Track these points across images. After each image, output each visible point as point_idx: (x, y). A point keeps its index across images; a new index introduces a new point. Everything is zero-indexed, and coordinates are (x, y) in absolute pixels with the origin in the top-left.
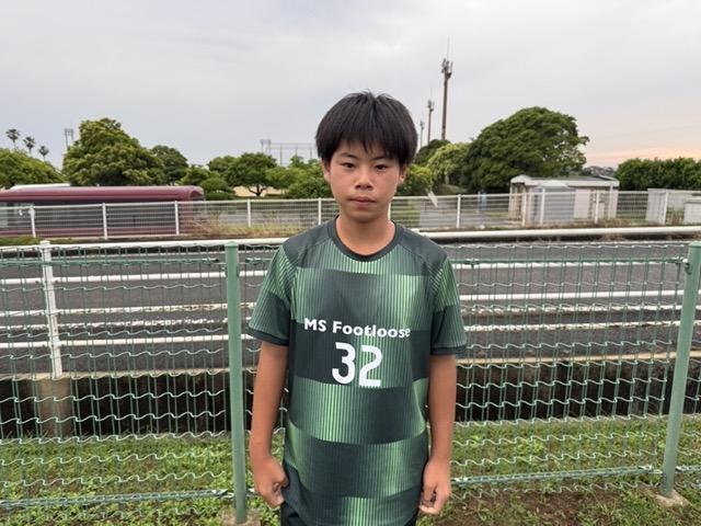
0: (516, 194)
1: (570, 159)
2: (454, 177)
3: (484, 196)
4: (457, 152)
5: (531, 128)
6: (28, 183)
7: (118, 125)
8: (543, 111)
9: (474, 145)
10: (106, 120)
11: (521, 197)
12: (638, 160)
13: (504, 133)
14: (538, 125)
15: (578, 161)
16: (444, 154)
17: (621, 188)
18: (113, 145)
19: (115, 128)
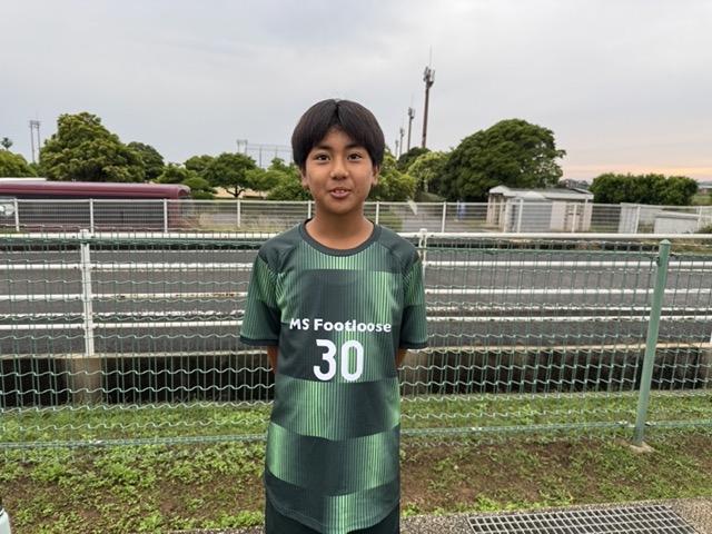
0: (494, 204)
1: (547, 172)
2: (434, 186)
4: (437, 160)
5: (510, 139)
7: (98, 120)
8: (522, 123)
9: (454, 155)
10: (86, 114)
11: (498, 207)
12: (612, 175)
13: (484, 143)
14: (517, 137)
15: (554, 174)
16: (424, 163)
17: (595, 201)
18: (93, 140)
19: (94, 123)
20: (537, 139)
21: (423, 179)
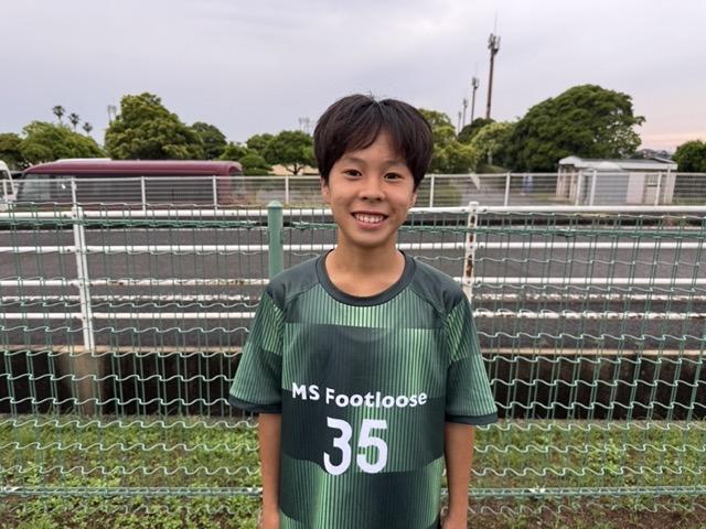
0: (565, 174)
1: (623, 140)
2: (498, 158)
4: (502, 131)
5: (583, 106)
6: (71, 157)
7: (159, 100)
8: (596, 89)
9: (521, 125)
10: (147, 95)
11: (570, 177)
12: (699, 142)
13: (553, 111)
14: (590, 104)
15: (632, 143)
16: (489, 134)
17: (679, 170)
18: (153, 120)
19: (156, 103)
20: (612, 105)
21: (487, 150)
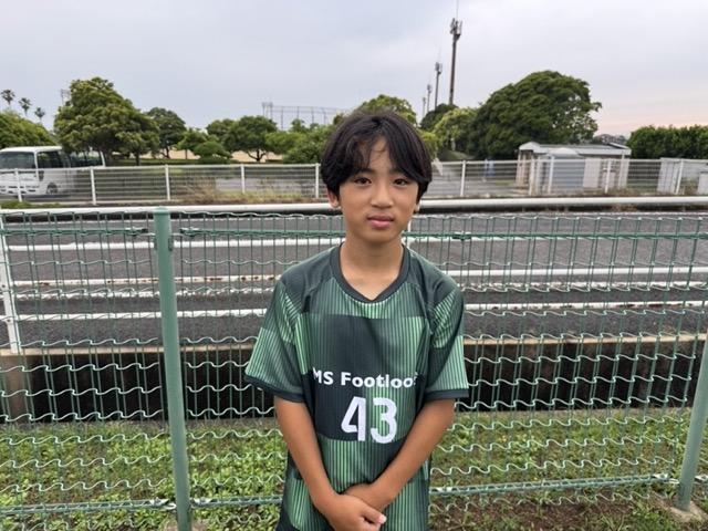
0: (524, 161)
1: (581, 126)
2: (461, 144)
3: (492, 163)
4: (464, 117)
5: (542, 92)
7: (111, 85)
8: (555, 75)
9: (482, 111)
10: (98, 80)
11: (529, 164)
12: (652, 128)
13: (514, 97)
14: (549, 90)
15: (589, 128)
16: (451, 120)
17: (632, 157)
18: (105, 105)
19: (107, 88)
20: (570, 91)
21: (450, 137)
